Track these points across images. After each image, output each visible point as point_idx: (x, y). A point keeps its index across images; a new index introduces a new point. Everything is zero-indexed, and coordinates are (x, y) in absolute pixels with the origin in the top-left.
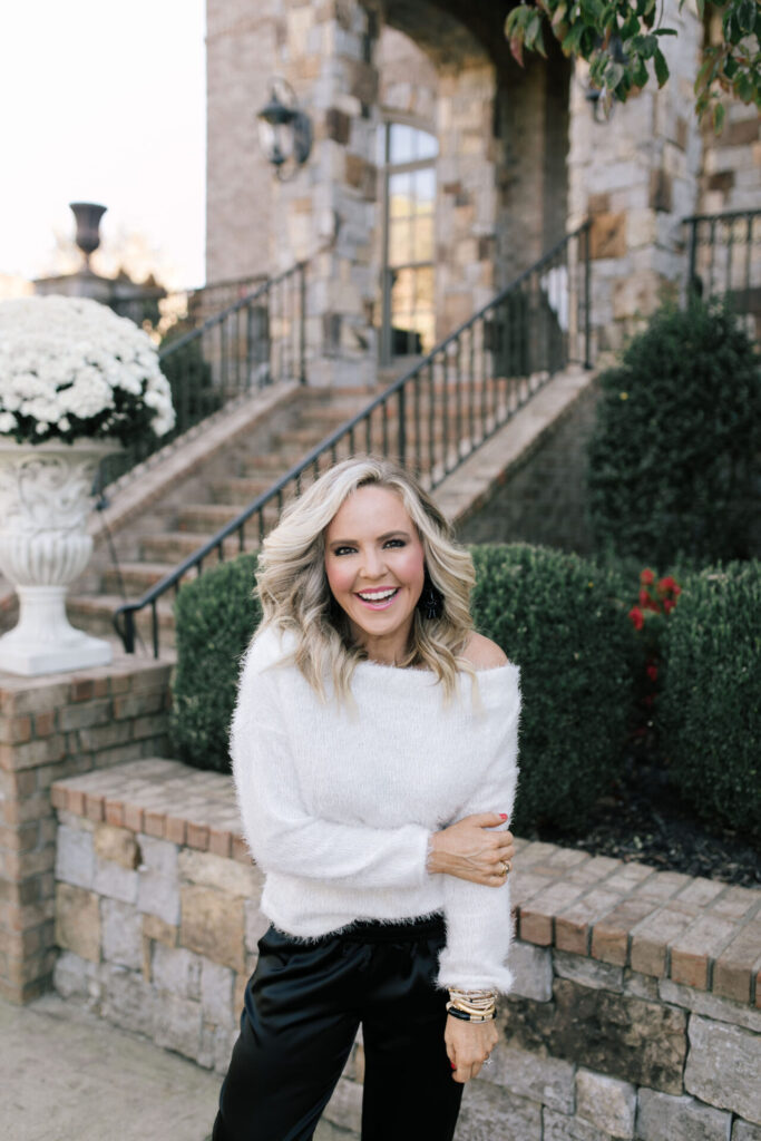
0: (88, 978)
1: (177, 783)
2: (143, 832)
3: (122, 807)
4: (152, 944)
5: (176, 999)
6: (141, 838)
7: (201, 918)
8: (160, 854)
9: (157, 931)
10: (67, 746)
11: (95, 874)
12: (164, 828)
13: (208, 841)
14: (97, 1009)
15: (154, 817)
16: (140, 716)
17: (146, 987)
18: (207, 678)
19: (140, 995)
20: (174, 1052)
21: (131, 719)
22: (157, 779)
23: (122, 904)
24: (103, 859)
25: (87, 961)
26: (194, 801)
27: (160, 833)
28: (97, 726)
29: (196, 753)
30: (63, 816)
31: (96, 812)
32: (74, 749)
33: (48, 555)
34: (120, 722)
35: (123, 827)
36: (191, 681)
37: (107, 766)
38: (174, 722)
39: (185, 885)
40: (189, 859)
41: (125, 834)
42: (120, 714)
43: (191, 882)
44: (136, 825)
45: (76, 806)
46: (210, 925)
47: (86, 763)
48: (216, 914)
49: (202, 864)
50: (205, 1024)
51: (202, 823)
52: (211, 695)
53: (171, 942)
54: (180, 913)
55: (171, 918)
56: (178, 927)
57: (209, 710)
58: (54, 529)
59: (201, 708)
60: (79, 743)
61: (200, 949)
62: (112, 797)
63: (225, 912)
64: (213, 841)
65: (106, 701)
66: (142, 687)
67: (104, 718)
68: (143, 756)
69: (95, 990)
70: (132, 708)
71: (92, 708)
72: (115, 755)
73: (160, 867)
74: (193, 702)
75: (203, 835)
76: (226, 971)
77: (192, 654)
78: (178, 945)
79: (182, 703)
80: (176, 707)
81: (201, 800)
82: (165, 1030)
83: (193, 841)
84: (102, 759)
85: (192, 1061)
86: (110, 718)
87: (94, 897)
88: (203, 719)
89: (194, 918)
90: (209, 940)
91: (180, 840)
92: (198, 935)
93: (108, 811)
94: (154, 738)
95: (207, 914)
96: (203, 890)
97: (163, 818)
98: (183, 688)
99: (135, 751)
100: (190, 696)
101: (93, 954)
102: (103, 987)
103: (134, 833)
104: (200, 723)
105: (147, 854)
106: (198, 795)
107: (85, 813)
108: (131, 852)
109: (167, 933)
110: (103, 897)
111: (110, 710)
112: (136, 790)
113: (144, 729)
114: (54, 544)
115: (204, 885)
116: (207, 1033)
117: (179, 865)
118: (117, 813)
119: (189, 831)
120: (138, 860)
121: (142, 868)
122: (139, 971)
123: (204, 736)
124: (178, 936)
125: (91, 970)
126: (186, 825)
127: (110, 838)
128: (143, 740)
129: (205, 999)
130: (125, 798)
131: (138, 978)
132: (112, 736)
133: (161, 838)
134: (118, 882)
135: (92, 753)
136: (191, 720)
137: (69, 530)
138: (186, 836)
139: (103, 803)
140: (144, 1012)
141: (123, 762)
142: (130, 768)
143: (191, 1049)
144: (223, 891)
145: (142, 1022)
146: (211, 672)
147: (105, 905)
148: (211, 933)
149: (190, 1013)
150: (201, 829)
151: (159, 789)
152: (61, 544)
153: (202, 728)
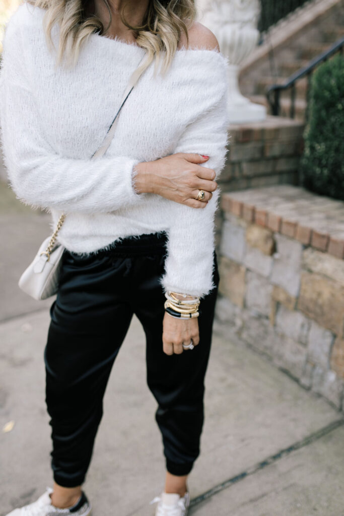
0: (234, 315)
1: (304, 203)
2: (280, 232)
3: (266, 214)
4: (277, 305)
5: (290, 341)
6: (277, 237)
7: (314, 296)
8: (290, 249)
9: (281, 297)
10: (233, 171)
11: (245, 254)
12: (295, 232)
13: (327, 246)
14: (239, 333)
15: (289, 224)
16: (282, 156)
17: (271, 329)
18: (333, 130)
19: (266, 332)
20: (285, 371)
21: (275, 159)
22: (290, 199)
23: (260, 276)
24: (251, 246)
25: (235, 305)
26: (316, 215)
27: (291, 234)
28: (252, 161)
29: (318, 184)
30: (227, 215)
31: (248, 216)
32: (237, 174)
33: (229, 41)
34: (268, 159)
35: (265, 227)
36: (322, 133)
37: (257, 187)
38: (304, 161)
39: (305, 272)
40: (310, 255)
41: (265, 232)
42: (269, 153)
43: (310, 271)
44: (275, 227)
45: (236, 211)
46: (320, 301)
47: (243, 184)
48: (326, 294)
49: (320, 260)
50: (307, 361)
51: (324, 232)
52: (336, 143)
53: (292, 306)
54: (300, 289)
55: (293, 291)
56: (298, 298)
57: (332, 154)
58: (234, 22)
59: (327, 152)
60: (241, 170)
61: (312, 315)
62: (260, 207)
63: (333, 295)
64: (331, 246)
65: (259, 145)
66: (284, 137)
67: (257, 155)
68: (280, 183)
69: (239, 322)
70: (276, 150)
71: (250, 149)
72: (263, 181)
73: (288, 257)
74: (320, 148)
75: (325, 241)
76: (328, 334)
77: (323, 113)
78: (296, 309)
79: (312, 149)
80: (307, 152)
81: (322, 216)
82: (280, 357)
83: (316, 243)
84: (254, 182)
85: (297, 380)
86: (261, 157)
87: (243, 269)
88: (327, 160)
89: (309, 294)
90: (318, 310)
91: (306, 241)
92: (311, 306)
93: (257, 216)
94: (289, 172)
95: (319, 294)
96: (318, 278)
97: (295, 225)
98: (314, 137)
99: (275, 179)
100: (319, 142)
101: (239, 302)
102: (244, 322)
103: (273, 233)
104: (324, 162)
105: (280, 247)
106: (320, 212)
107: (241, 215)
108: (269, 245)
109: (288, 300)
110: (248, 270)
111: (262, 150)
112: (276, 204)
113: (283, 165)
114: (233, 33)
115: (319, 274)
116: (309, 367)
117: (302, 258)
118: (263, 218)
119: (314, 237)
120: (274, 250)
121: (277, 256)
122: (267, 318)
123: (326, 172)
124: (297, 303)
125: (238, 310)
126: (312, 233)
127: (256, 233)
128: (281, 173)
129: (311, 347)
130: (269, 209)
131: (266, 322)
132: (262, 168)
133: (292, 238)
134: (260, 262)
135: (248, 178)
136: (317, 160)
137: (244, 23)
138: (311, 239)
139: (254, 211)
140: (268, 342)
141: (267, 185)
142: (272, 190)
143: (297, 373)
144: (334, 281)
145: (266, 348)
146: (337, 126)
147: (249, 275)
148: (321, 307)
149: (298, 352)
150: (323, 237)
151: (291, 205)
152: (238, 33)
153: (326, 166)
